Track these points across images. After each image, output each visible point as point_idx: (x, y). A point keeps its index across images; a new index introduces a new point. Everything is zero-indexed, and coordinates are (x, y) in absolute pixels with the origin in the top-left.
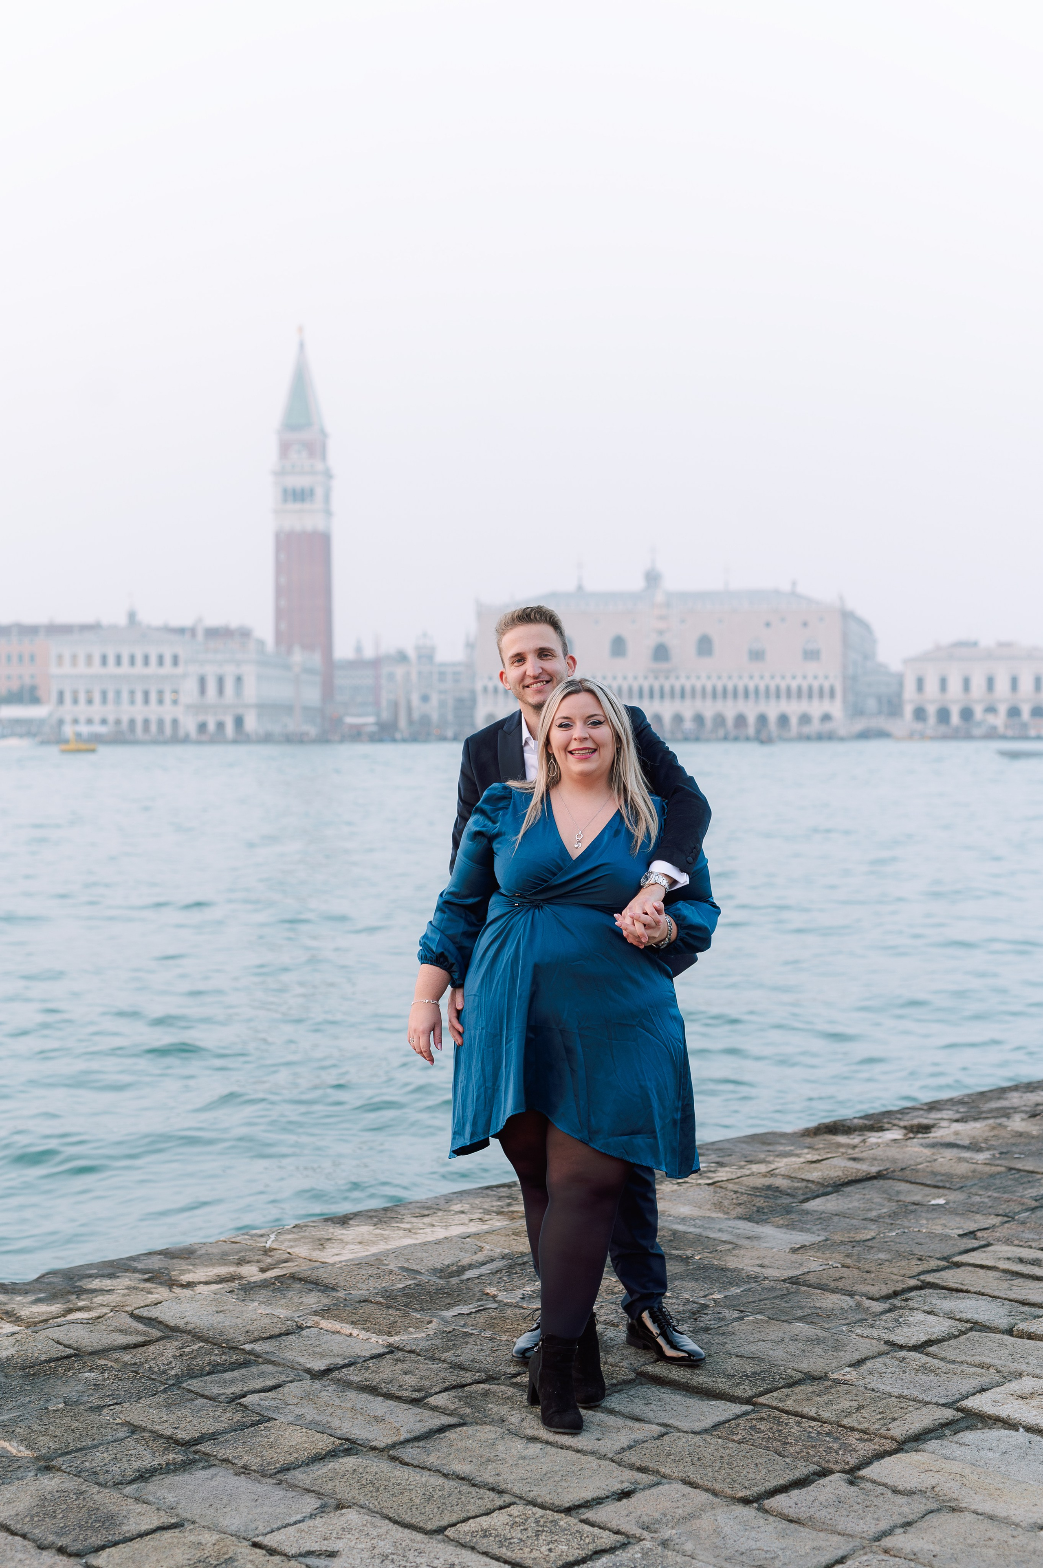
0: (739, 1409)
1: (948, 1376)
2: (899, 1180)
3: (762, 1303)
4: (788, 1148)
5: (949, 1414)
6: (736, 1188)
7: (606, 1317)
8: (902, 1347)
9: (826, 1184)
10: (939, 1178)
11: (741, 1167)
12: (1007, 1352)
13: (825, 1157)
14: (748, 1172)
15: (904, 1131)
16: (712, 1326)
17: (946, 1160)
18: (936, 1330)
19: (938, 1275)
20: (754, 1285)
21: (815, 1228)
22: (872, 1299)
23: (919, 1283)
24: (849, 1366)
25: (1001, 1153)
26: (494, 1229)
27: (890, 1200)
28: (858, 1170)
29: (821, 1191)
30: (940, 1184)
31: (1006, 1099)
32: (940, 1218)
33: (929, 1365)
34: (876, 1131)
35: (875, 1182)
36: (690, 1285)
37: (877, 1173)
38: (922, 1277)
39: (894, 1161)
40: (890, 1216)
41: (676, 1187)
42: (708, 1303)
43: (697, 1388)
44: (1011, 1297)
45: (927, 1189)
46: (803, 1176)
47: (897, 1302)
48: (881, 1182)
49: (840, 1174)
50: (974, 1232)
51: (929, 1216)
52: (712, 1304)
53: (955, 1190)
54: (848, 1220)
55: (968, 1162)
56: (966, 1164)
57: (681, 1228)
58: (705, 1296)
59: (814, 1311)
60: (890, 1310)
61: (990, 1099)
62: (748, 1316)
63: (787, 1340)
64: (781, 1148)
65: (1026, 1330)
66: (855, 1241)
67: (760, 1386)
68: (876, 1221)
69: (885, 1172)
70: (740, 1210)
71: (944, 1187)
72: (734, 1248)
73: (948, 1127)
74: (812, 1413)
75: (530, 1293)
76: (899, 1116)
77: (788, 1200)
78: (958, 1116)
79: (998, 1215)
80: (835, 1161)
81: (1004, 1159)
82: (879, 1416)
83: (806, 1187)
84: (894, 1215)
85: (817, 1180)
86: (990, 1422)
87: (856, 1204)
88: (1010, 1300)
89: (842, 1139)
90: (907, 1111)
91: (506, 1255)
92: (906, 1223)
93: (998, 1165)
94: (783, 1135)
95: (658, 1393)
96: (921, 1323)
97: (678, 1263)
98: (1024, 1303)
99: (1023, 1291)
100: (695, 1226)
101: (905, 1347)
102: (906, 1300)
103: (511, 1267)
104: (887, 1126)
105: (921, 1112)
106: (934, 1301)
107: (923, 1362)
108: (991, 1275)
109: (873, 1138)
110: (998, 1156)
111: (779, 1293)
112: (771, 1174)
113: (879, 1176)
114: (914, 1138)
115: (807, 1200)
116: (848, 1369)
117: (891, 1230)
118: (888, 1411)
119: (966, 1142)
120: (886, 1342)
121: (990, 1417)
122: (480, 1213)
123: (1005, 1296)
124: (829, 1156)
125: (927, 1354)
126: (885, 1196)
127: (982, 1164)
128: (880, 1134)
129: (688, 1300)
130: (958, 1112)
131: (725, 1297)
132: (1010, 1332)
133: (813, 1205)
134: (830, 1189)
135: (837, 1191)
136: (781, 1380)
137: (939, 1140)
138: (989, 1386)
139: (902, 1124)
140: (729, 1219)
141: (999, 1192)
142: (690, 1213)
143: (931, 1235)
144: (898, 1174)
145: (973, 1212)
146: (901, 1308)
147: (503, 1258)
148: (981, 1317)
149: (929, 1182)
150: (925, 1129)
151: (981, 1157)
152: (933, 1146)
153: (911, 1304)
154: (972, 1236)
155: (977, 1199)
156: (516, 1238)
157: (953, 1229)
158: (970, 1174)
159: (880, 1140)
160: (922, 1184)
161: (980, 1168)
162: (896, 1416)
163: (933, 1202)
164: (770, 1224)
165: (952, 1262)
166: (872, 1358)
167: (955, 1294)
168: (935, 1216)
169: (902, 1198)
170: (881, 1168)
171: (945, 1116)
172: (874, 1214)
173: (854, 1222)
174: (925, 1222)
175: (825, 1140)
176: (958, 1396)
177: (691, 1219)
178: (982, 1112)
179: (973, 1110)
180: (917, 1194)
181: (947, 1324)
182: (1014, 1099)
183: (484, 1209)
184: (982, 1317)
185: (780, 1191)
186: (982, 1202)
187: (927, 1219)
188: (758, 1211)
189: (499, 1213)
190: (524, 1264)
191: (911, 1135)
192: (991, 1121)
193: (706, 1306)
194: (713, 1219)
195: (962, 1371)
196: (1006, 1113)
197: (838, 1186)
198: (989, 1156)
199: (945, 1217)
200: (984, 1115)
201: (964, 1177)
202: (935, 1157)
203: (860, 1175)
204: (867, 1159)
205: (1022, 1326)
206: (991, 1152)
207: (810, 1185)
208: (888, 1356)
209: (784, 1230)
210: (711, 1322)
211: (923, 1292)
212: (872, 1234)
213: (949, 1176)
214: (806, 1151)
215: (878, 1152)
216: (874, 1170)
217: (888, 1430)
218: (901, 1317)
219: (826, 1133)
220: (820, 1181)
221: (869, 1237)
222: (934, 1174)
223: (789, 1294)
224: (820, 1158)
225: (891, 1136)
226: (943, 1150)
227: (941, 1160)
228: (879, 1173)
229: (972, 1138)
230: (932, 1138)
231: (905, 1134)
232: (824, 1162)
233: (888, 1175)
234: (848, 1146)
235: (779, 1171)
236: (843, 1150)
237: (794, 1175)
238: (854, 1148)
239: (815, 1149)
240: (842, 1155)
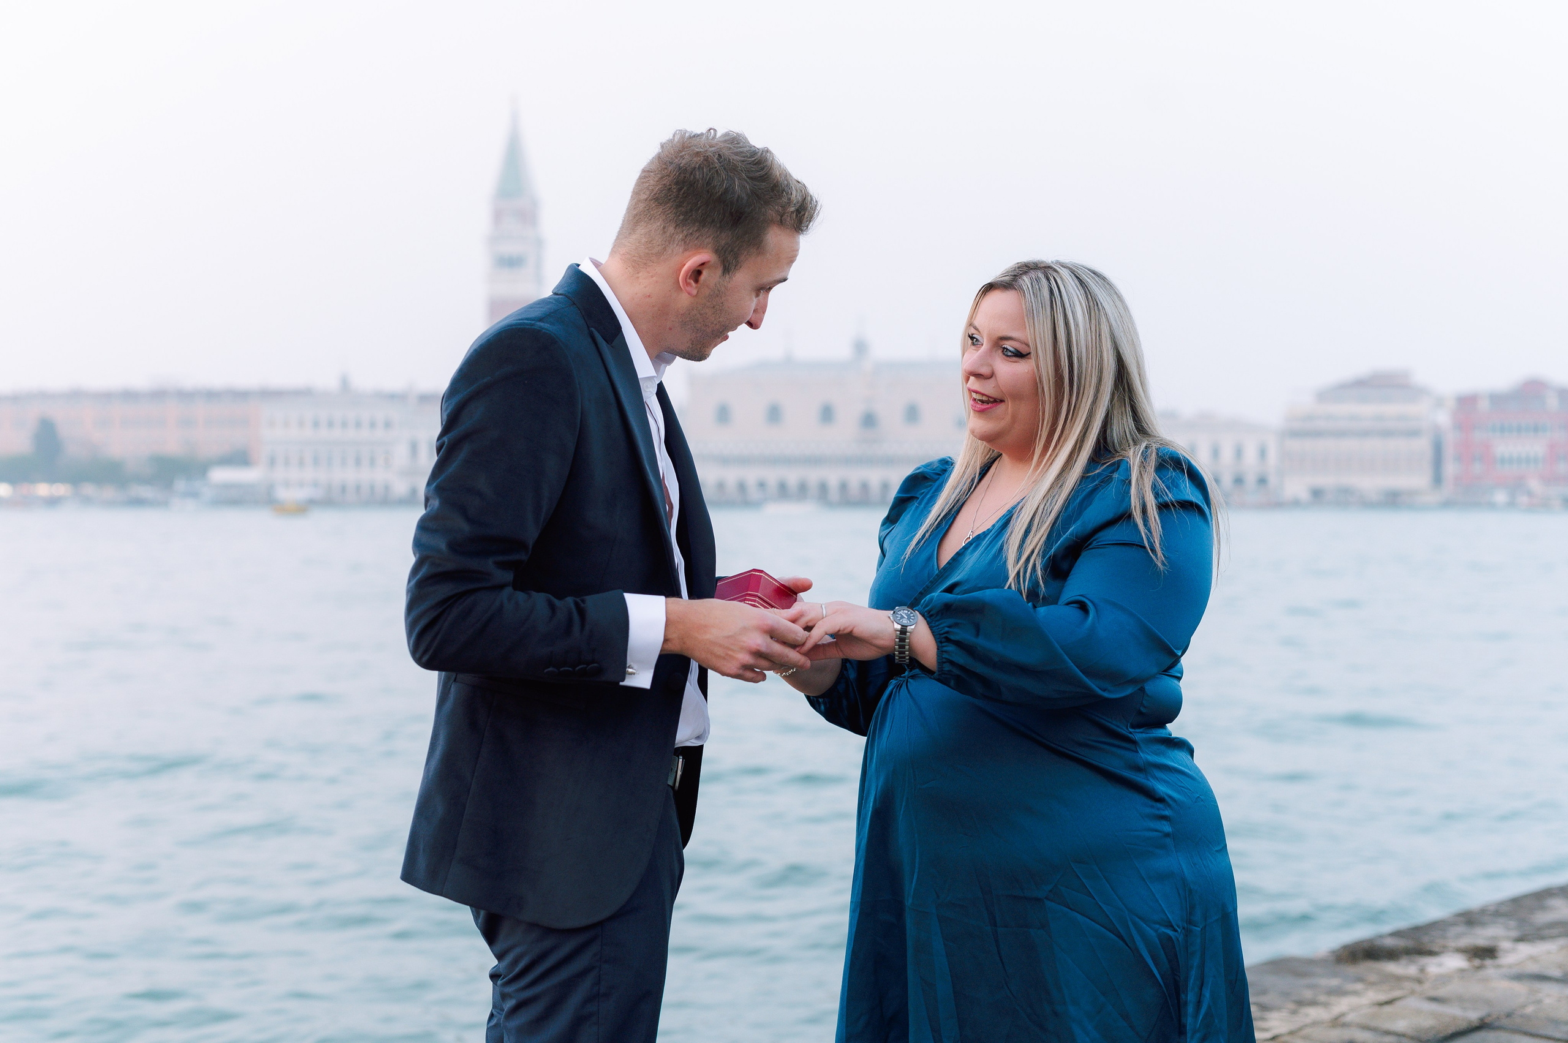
2: (1514, 1032)
4: (1334, 982)
13: (1392, 995)
15: (1465, 956)
17: (1551, 997)
28: (1454, 1018)
34: (1428, 956)
35: (1484, 1034)
37: (1479, 1020)
39: (1488, 1002)
48: (1494, 1035)
64: (1324, 982)
69: (1489, 1021)
73: (1514, 950)
76: (1439, 933)
78: (1513, 934)
80: (1410, 1003)
85: (1410, 1032)
94: (1311, 962)
104: (1435, 947)
109: (1432, 966)
112: (1340, 1022)
114: (1487, 967)
119: (1556, 973)
124: (1396, 993)
128: (1436, 960)
130: (1509, 927)
137: (1518, 969)
139: (1452, 944)
144: (1505, 1022)
150: (1489, 952)
159: (1444, 970)
160: (1549, 1038)
170: (1480, 1013)
175: (1372, 969)
178: (1540, 929)
182: (1561, 909)
192: (1562, 942)
197: (1441, 1041)
200: (1545, 933)
202: (1539, 997)
203: (1463, 1025)
204: (1449, 999)
214: (1359, 986)
215: (1456, 988)
216: (1474, 1016)
219: (1365, 958)
224: (1386, 998)
225: (1453, 962)
226: (1538, 985)
227: (1547, 1001)
228: (1482, 1020)
229: (1560, 966)
230: (1510, 966)
231: (1470, 960)
232: (1399, 1004)
233: (1497, 1024)
234: (1408, 978)
235: (1350, 1018)
236: (1408, 985)
237: (1373, 1024)
238: (1419, 981)
239: (1372, 984)
240: (1413, 992)
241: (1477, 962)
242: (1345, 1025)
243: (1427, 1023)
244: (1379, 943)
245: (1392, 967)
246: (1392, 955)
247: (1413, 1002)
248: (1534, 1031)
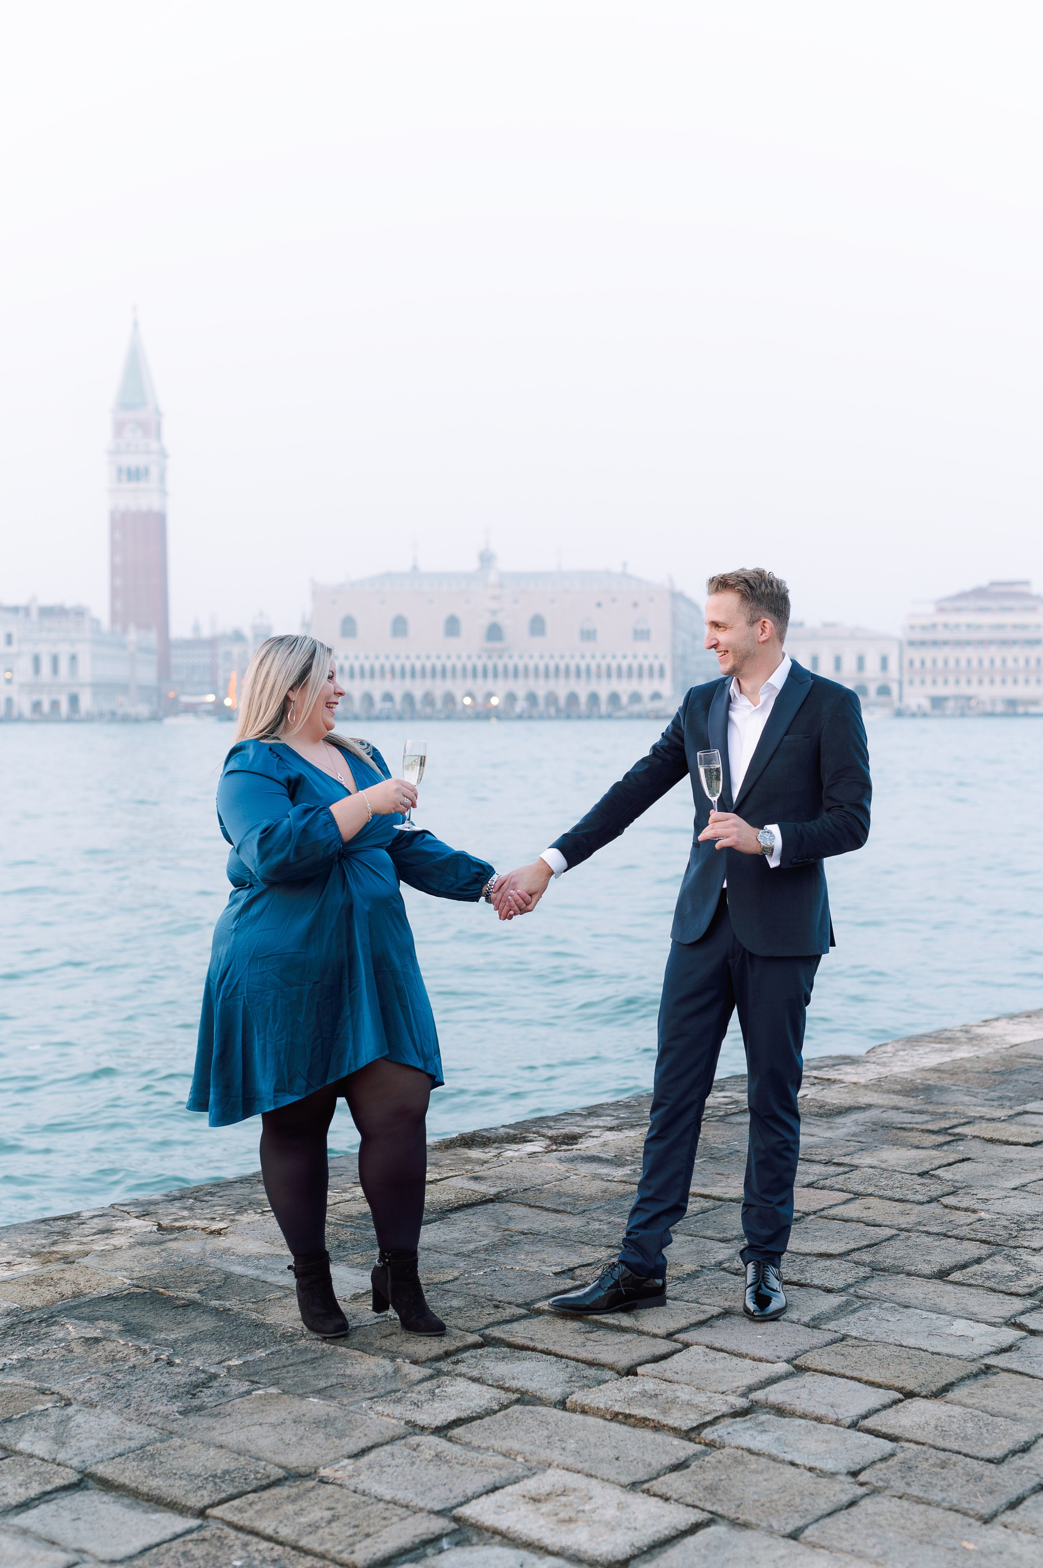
0: (181, 1524)
1: (463, 1468)
3: (284, 1371)
5: (439, 1525)
7: (87, 1394)
8: (423, 1428)
10: (563, 1200)
11: (345, 1191)
12: (545, 1433)
13: (445, 1175)
15: (548, 1142)
16: (209, 1405)
17: (579, 1177)
18: (472, 1405)
19: (507, 1327)
20: (285, 1346)
22: (415, 1362)
23: (480, 1339)
24: (350, 1457)
26: (15, 1276)
27: (497, 1229)
28: (473, 1193)
30: (561, 1208)
33: (445, 1454)
34: (516, 1143)
36: (209, 1348)
37: (494, 1195)
38: (487, 1332)
39: (521, 1179)
40: (487, 1250)
41: (257, 1217)
42: (220, 1372)
43: (148, 1495)
44: (580, 1357)
45: (545, 1213)
47: (444, 1366)
48: (498, 1205)
49: (452, 1197)
50: (571, 1270)
51: (533, 1248)
52: (223, 1373)
53: (576, 1214)
54: (437, 1255)
55: (602, 1179)
56: (599, 1182)
57: (238, 1269)
58: (219, 1363)
59: (340, 1380)
60: (431, 1377)
62: (259, 1389)
63: (288, 1422)
65: (579, 1401)
66: (432, 1284)
67: (224, 1491)
68: (469, 1256)
71: (564, 1212)
72: (286, 1296)
73: (598, 1137)
74: (269, 1531)
75: (14, 1362)
76: (552, 1124)
78: (615, 1123)
79: (609, 1247)
80: (453, 1182)
82: (352, 1531)
84: (491, 1248)
86: (487, 1535)
87: (456, 1235)
88: (578, 1361)
89: (475, 1153)
90: (562, 1117)
91: (12, 1311)
92: (502, 1259)
95: (97, 1503)
96: (460, 1395)
97: (210, 1318)
98: (591, 1364)
99: (597, 1347)
100: (257, 1268)
101: (427, 1428)
102: (457, 1362)
103: (12, 1326)
104: (531, 1136)
105: (578, 1118)
106: (487, 1364)
107: (440, 1449)
108: (570, 1327)
109: (512, 1151)
111: (310, 1356)
113: (497, 1199)
114: (555, 1151)
116: (346, 1461)
117: (479, 1268)
118: (365, 1524)
120: (407, 1423)
121: (487, 1529)
122: (14, 1255)
123: (573, 1355)
125: (450, 1440)
126: (494, 1224)
128: (519, 1146)
129: (197, 1369)
130: (618, 1118)
131: (244, 1363)
132: (561, 1404)
136: (255, 1481)
137: (581, 1153)
138: (504, 1483)
141: (621, 1217)
142: (258, 1250)
143: (524, 1275)
144: (519, 1196)
145: (583, 1243)
146: (447, 1374)
147: (8, 1315)
148: (532, 1386)
149: (550, 1205)
150: (572, 1139)
152: (572, 1160)
153: (462, 1368)
154: (570, 1273)
155: (596, 1225)
156: (35, 1288)
157: (550, 1266)
158: (600, 1194)
159: (516, 1154)
160: (542, 1208)
161: (613, 1186)
162: (371, 1530)
164: (345, 1263)
165: (534, 1309)
166: (382, 1445)
167: (518, 1353)
168: (538, 1249)
169: (512, 1226)
170: (501, 1189)
171: (601, 1124)
172: (471, 1247)
173: (444, 1258)
174: (523, 1257)
175: (455, 1154)
176: (461, 1499)
179: (634, 1116)
181: (488, 1396)
183: (22, 1249)
184: (534, 1385)
186: (599, 1230)
187: (527, 1254)
188: (339, 1246)
189: (34, 1255)
190: (30, 1321)
191: (554, 1147)
193: (214, 1377)
195: (482, 1462)
198: (629, 1172)
199: (550, 1249)
201: (591, 1199)
202: (568, 1174)
204: (491, 1177)
205: (579, 1397)
206: (633, 1167)
208: (403, 1442)
210: (210, 1399)
211: (480, 1351)
212: (456, 1274)
213: (576, 1197)
215: (507, 1170)
217: (353, 1552)
218: (439, 1387)
219: (460, 1146)
221: (451, 1278)
222: (559, 1194)
223: (322, 1358)
224: (439, 1177)
225: (532, 1148)
227: (573, 1178)
228: (498, 1194)
231: (549, 1145)
233: (507, 1197)
238: (484, 1164)
241: (551, 1148)
246: (486, 1143)
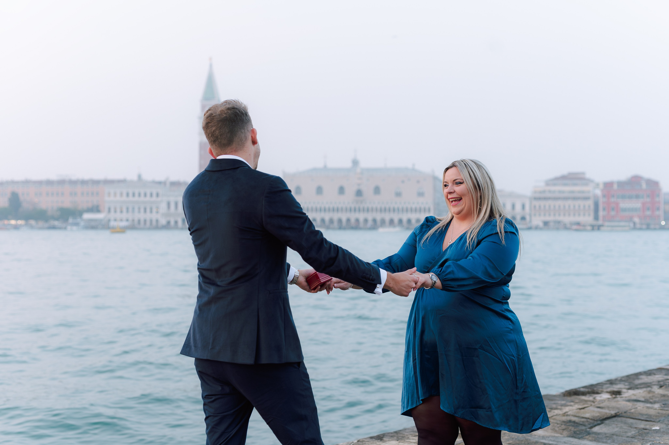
2: (627, 417)
4: (563, 402)
6: (555, 421)
9: (596, 419)
14: (555, 414)
17: (640, 407)
21: (609, 441)
25: (663, 404)
27: (631, 427)
28: (606, 413)
29: (596, 423)
31: (641, 379)
32: (663, 436)
34: (597, 394)
35: (616, 418)
39: (618, 408)
40: (639, 435)
45: (643, 422)
46: (583, 416)
48: (620, 418)
49: (599, 414)
51: (658, 435)
53: (658, 422)
54: (620, 437)
56: (652, 410)
61: (634, 380)
64: (559, 402)
69: (618, 414)
70: (565, 433)
71: (652, 421)
73: (627, 392)
77: (584, 428)
78: (627, 387)
81: (666, 407)
83: (588, 421)
85: (590, 417)
87: (617, 429)
93: (667, 410)
100: (551, 441)
104: (599, 391)
105: (609, 385)
109: (598, 397)
110: (663, 406)
112: (565, 414)
113: (616, 416)
114: (617, 397)
115: (591, 428)
119: (643, 399)
124: (585, 406)
126: (628, 425)
127: (659, 409)
128: (599, 395)
130: (625, 385)
133: (596, 429)
134: (599, 422)
135: (602, 423)
137: (629, 398)
139: (605, 390)
140: (564, 437)
144: (624, 414)
149: (642, 419)
151: (657, 406)
158: (658, 415)
159: (602, 398)
160: (639, 419)
161: (660, 411)
163: (653, 428)
168: (661, 435)
169: (636, 426)
171: (622, 387)
172: (630, 434)
174: (658, 438)
177: (547, 437)
178: (637, 385)
179: (631, 384)
180: (642, 425)
182: (645, 379)
185: (577, 423)
188: (575, 433)
192: (645, 389)
194: (557, 437)
196: (647, 385)
197: (603, 420)
198: (659, 406)
199: (666, 435)
200: (639, 386)
203: (609, 415)
204: (604, 407)
206: (659, 404)
207: (588, 420)
209: (595, 443)
213: (649, 415)
214: (572, 404)
215: (607, 404)
216: (613, 412)
220: (592, 418)
222: (642, 415)
224: (582, 407)
225: (605, 396)
226: (635, 403)
227: (639, 408)
228: (616, 414)
229: (644, 397)
230: (626, 397)
231: (611, 395)
232: (586, 409)
233: (621, 415)
234: (590, 401)
235: (569, 413)
236: (589, 403)
237: (577, 415)
238: (593, 402)
239: (577, 403)
240: (591, 405)
241: (614, 396)
242: (567, 415)
243: (597, 414)
244: (578, 390)
245: (583, 398)
246: (584, 394)
247: (592, 408)
248: (634, 417)
